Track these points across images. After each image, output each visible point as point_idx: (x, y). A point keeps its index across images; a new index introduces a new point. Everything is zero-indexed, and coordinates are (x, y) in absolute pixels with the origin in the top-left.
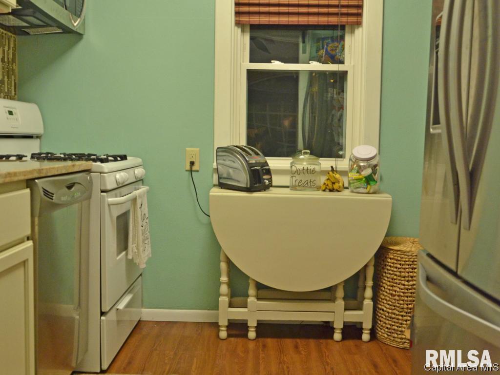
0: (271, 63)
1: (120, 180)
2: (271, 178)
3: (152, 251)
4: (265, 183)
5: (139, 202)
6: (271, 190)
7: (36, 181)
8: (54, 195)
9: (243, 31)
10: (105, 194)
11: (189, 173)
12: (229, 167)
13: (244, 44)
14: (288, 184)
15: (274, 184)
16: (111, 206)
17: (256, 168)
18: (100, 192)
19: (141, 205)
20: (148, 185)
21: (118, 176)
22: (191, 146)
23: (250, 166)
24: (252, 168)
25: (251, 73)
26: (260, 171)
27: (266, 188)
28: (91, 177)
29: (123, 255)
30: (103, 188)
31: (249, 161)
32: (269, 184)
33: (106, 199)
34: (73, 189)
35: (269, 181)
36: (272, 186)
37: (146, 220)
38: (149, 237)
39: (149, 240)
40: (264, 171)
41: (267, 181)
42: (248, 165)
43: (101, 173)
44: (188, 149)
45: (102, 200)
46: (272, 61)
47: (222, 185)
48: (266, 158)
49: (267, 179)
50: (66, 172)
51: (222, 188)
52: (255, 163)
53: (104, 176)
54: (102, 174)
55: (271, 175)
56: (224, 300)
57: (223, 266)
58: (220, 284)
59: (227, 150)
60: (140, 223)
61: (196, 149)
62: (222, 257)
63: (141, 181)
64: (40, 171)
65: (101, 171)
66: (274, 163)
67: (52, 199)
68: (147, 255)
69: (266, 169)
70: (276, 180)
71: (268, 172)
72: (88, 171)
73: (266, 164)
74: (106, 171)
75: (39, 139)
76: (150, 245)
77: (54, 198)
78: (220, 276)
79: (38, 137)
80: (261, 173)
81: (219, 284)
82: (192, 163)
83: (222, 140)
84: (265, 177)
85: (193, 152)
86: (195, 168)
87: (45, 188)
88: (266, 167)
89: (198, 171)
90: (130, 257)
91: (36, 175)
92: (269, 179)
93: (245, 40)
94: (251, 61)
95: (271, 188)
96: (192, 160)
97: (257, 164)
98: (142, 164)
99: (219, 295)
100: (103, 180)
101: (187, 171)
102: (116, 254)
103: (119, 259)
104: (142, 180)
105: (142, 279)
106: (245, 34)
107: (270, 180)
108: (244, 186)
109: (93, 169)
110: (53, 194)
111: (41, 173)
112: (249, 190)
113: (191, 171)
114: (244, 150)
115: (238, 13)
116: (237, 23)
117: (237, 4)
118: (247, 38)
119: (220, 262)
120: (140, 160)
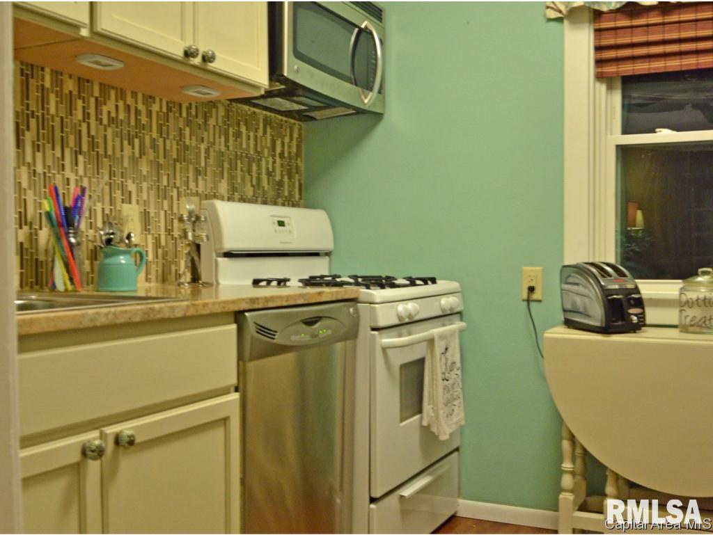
0: (655, 132)
1: (404, 314)
2: (643, 313)
3: (466, 415)
4: (632, 320)
5: (440, 345)
6: (644, 332)
7: (247, 314)
8: (278, 334)
9: (610, 88)
10: (376, 333)
11: (525, 303)
12: (577, 294)
13: (613, 108)
15: (649, 320)
16: (388, 350)
17: (615, 296)
18: (369, 329)
19: (446, 349)
20: (465, 322)
21: (401, 307)
22: (532, 264)
23: (606, 293)
24: (610, 298)
25: (624, 152)
26: (624, 300)
28: (356, 310)
29: (414, 420)
30: (374, 325)
31: (605, 286)
32: (639, 321)
33: (378, 339)
34: (317, 325)
35: (639, 318)
36: (645, 325)
37: (455, 371)
38: (461, 396)
39: (461, 400)
40: (632, 302)
41: (635, 318)
42: (604, 293)
43: (371, 303)
44: (525, 268)
45: (373, 341)
46: (657, 130)
47: (569, 324)
48: (637, 281)
49: (636, 315)
50: (306, 302)
51: (569, 327)
52: (619, 289)
53: (374, 308)
54: (372, 305)
55: (643, 308)
56: (567, 498)
57: (566, 444)
58: (561, 472)
59: (579, 269)
61: (538, 268)
62: (564, 433)
63: (459, 315)
64: (253, 300)
65: (370, 300)
66: (649, 288)
67: (274, 339)
68: (457, 422)
69: (634, 299)
71: (639, 303)
72: (354, 300)
73: (636, 290)
74: (378, 300)
75: (327, 258)
76: (462, 407)
77: (276, 337)
78: (562, 462)
79: (328, 254)
80: (625, 304)
82: (531, 289)
83: (576, 255)
84: (631, 311)
85: (532, 272)
86: (536, 296)
87: (261, 324)
88: (633, 296)
89: (539, 301)
90: (425, 423)
91: (246, 306)
92: (640, 314)
93: (613, 101)
94: (626, 131)
95: (643, 329)
96: (532, 284)
97: (621, 292)
98: (460, 290)
99: (561, 490)
100: (373, 313)
101: (524, 300)
102: (398, 418)
103: (404, 426)
104: (460, 313)
105: (459, 456)
106: (614, 91)
107: (642, 317)
108: (598, 324)
109: (362, 298)
110: (276, 332)
111: (254, 303)
112: (605, 330)
113: (528, 301)
114: (602, 269)
115: (599, 62)
116: (600, 77)
117: (598, 49)
118: (617, 98)
119: (561, 439)
120: (454, 285)
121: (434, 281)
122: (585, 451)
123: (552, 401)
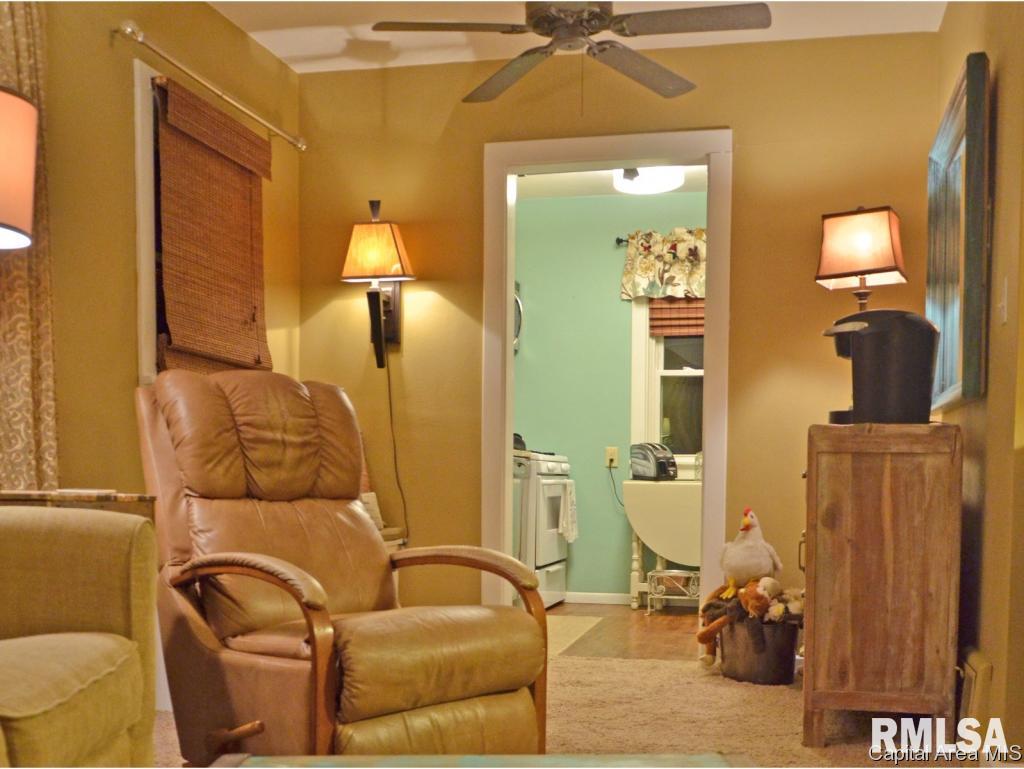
0: (683, 369)
2: (676, 471)
4: (670, 474)
5: (569, 489)
6: (676, 481)
9: (657, 342)
10: (539, 476)
11: (608, 470)
13: (659, 354)
14: (693, 478)
16: (545, 487)
17: (661, 460)
18: (536, 474)
19: (570, 491)
21: (549, 464)
22: (611, 446)
23: (657, 459)
24: (659, 461)
25: (665, 380)
26: (666, 463)
27: (673, 478)
28: (530, 464)
29: (555, 530)
30: (538, 472)
31: (656, 456)
32: (675, 476)
33: (540, 480)
35: (674, 473)
36: (677, 478)
37: (574, 506)
38: (576, 520)
39: (577, 522)
40: (670, 464)
41: (672, 473)
43: (536, 461)
44: (608, 448)
45: (538, 481)
47: (636, 477)
48: (673, 454)
49: (672, 471)
51: (635, 480)
52: (663, 457)
53: (539, 463)
54: (538, 461)
55: (676, 468)
56: (635, 575)
57: (635, 544)
59: (641, 447)
60: (570, 508)
61: (615, 448)
62: (634, 538)
65: (536, 459)
66: (680, 459)
68: (575, 533)
69: (672, 463)
70: (681, 474)
71: (674, 465)
73: (673, 459)
74: (540, 459)
76: (577, 526)
78: (632, 554)
80: (667, 465)
81: (631, 560)
82: (612, 460)
83: (637, 440)
84: (670, 469)
85: (612, 450)
86: (614, 465)
88: (671, 461)
89: (617, 467)
92: (674, 471)
93: (659, 350)
94: (667, 367)
96: (612, 457)
97: (665, 458)
98: (568, 461)
99: (631, 570)
100: (539, 466)
101: (606, 468)
103: (550, 532)
104: (568, 475)
106: (660, 344)
108: (652, 476)
109: (532, 457)
112: (656, 479)
113: (610, 467)
114: (653, 447)
115: (652, 327)
116: (652, 336)
117: (651, 319)
118: (661, 348)
119: (631, 542)
120: (565, 458)
121: (553, 454)
122: (644, 545)
123: (628, 521)
